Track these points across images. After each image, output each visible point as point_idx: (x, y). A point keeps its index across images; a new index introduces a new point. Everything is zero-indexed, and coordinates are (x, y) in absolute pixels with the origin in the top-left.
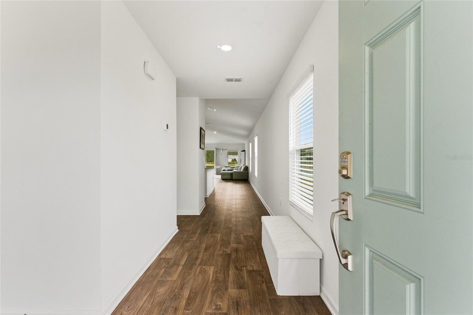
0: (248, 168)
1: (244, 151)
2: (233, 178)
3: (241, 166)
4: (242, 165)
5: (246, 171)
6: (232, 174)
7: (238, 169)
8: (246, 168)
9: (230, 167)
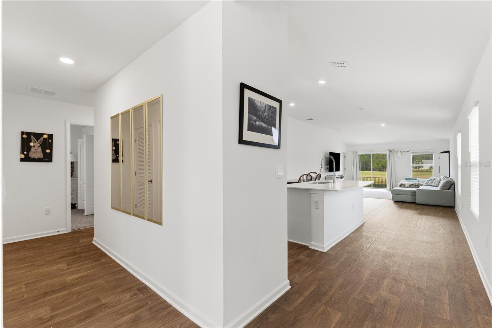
0: (454, 184)
1: (448, 152)
2: (418, 202)
3: (438, 179)
4: (442, 177)
5: (449, 190)
6: (414, 193)
7: (433, 184)
8: (450, 186)
9: (416, 179)
